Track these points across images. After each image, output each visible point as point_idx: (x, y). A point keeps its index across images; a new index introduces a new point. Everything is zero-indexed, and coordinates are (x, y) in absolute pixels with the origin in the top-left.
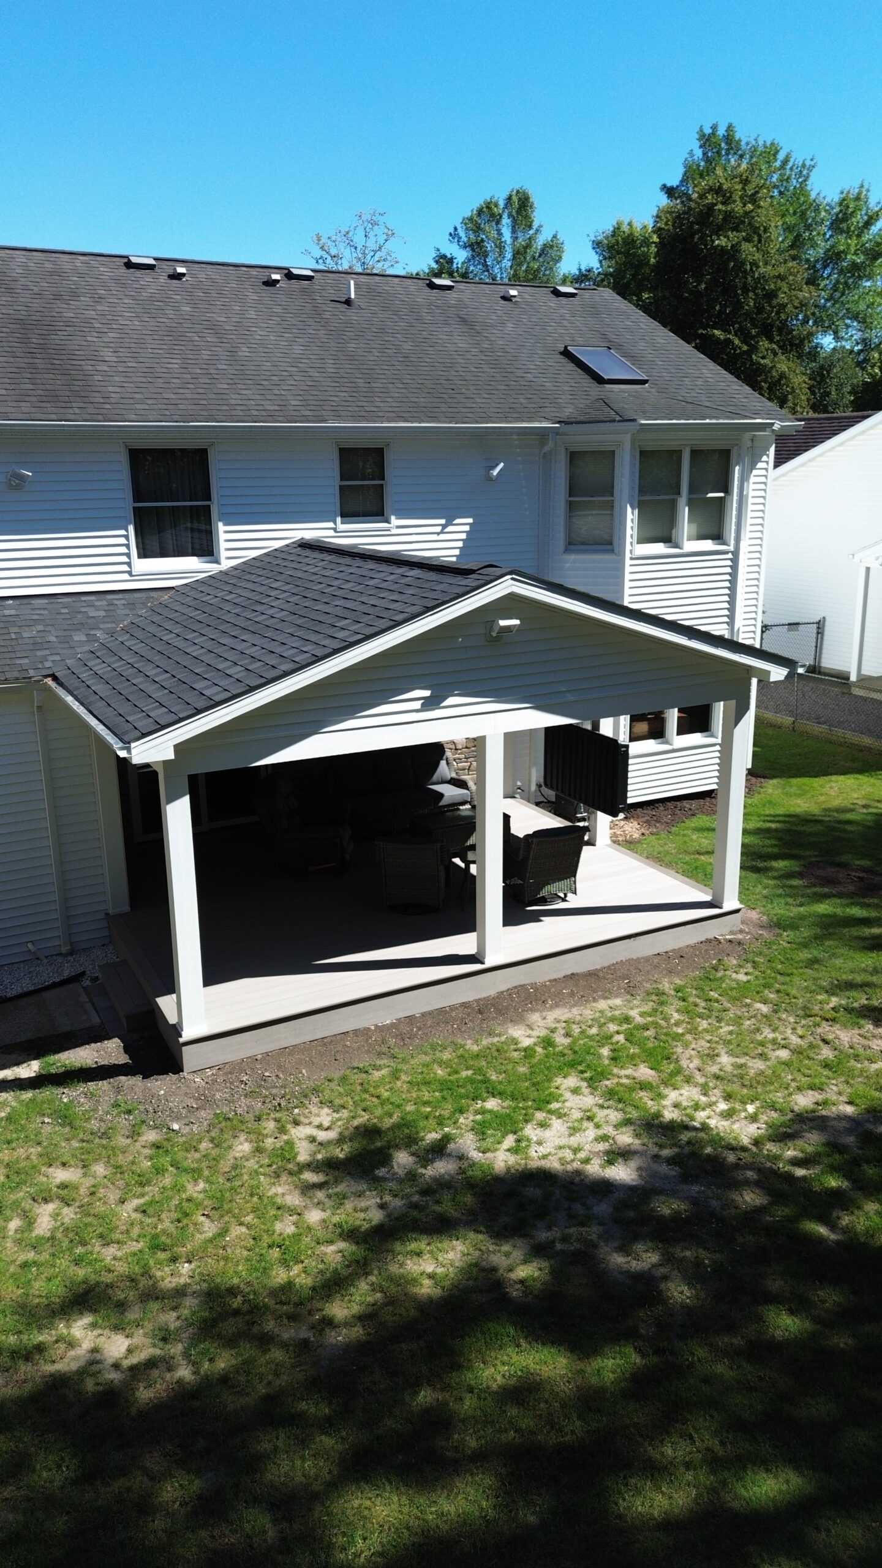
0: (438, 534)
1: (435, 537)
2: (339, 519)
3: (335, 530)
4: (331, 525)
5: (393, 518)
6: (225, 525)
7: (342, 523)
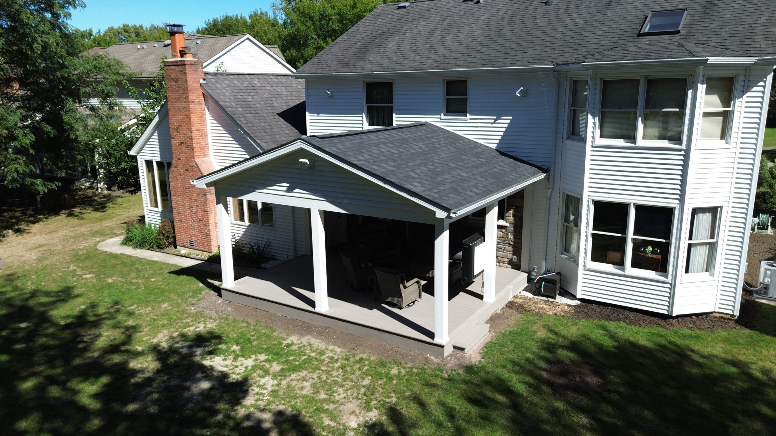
0: (492, 123)
1: (490, 125)
2: (442, 115)
3: (440, 118)
4: (439, 116)
5: (468, 115)
6: (396, 114)
7: (445, 115)
